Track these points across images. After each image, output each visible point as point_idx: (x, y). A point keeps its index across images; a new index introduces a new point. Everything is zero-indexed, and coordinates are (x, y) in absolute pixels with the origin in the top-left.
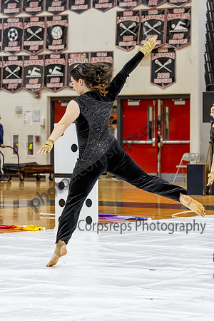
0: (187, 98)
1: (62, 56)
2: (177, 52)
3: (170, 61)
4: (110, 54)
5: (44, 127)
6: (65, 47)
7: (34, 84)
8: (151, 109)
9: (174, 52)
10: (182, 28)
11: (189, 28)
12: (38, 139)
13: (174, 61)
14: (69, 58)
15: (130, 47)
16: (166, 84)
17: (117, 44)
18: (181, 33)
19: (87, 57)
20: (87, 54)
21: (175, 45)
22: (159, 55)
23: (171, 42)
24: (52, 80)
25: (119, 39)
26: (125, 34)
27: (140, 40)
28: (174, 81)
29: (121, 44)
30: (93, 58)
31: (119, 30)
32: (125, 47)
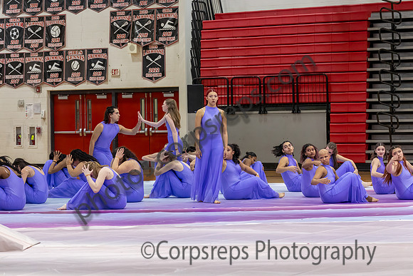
0: (175, 91)
1: (61, 53)
2: (166, 48)
3: (160, 57)
4: (105, 51)
5: (44, 119)
6: (63, 44)
7: (35, 80)
8: (143, 101)
9: (164, 48)
10: (170, 26)
11: (177, 26)
12: (39, 130)
13: (163, 57)
14: (67, 54)
15: (123, 44)
16: (156, 78)
17: (111, 42)
18: (169, 31)
19: (84, 54)
20: (84, 50)
21: (165, 42)
22: (150, 52)
23: (161, 39)
24: (52, 75)
25: (113, 37)
26: (119, 33)
27: (133, 38)
28: (164, 75)
29: (115, 41)
30: (89, 55)
31: (113, 28)
32: (118, 44)
